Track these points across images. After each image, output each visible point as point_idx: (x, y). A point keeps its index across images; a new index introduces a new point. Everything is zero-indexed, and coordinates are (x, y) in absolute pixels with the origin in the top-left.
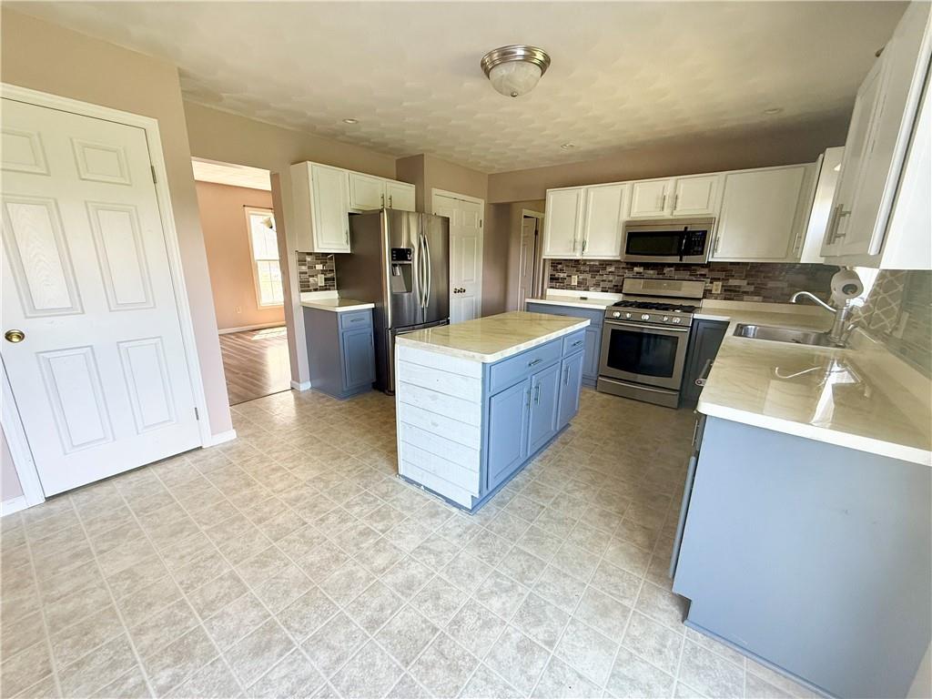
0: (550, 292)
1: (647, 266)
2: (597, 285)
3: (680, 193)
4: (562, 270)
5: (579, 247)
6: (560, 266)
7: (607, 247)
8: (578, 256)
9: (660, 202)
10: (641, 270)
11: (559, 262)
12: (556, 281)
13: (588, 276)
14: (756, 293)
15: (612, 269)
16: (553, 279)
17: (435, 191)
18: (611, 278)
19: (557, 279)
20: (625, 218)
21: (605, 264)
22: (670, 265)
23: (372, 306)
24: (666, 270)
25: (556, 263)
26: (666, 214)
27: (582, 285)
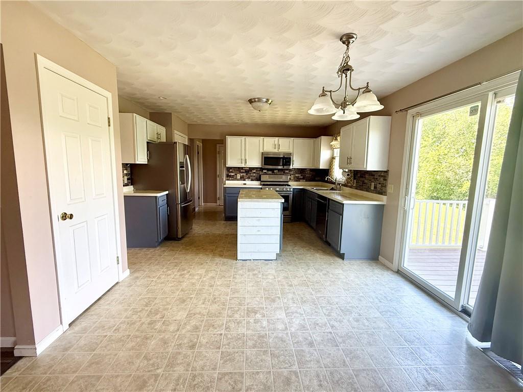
0: (227, 182)
1: (268, 170)
2: (249, 178)
3: (280, 143)
4: (232, 172)
5: (243, 162)
6: (231, 170)
7: (255, 162)
8: (243, 166)
9: (274, 146)
10: (266, 171)
11: (231, 168)
12: (229, 177)
13: (245, 174)
14: (303, 179)
15: (255, 171)
16: (228, 176)
17: (176, 132)
18: (254, 175)
19: (230, 176)
20: (261, 151)
21: (251, 169)
22: (276, 169)
23: (167, 192)
24: (275, 171)
25: (229, 169)
26: (276, 151)
27: (242, 178)
